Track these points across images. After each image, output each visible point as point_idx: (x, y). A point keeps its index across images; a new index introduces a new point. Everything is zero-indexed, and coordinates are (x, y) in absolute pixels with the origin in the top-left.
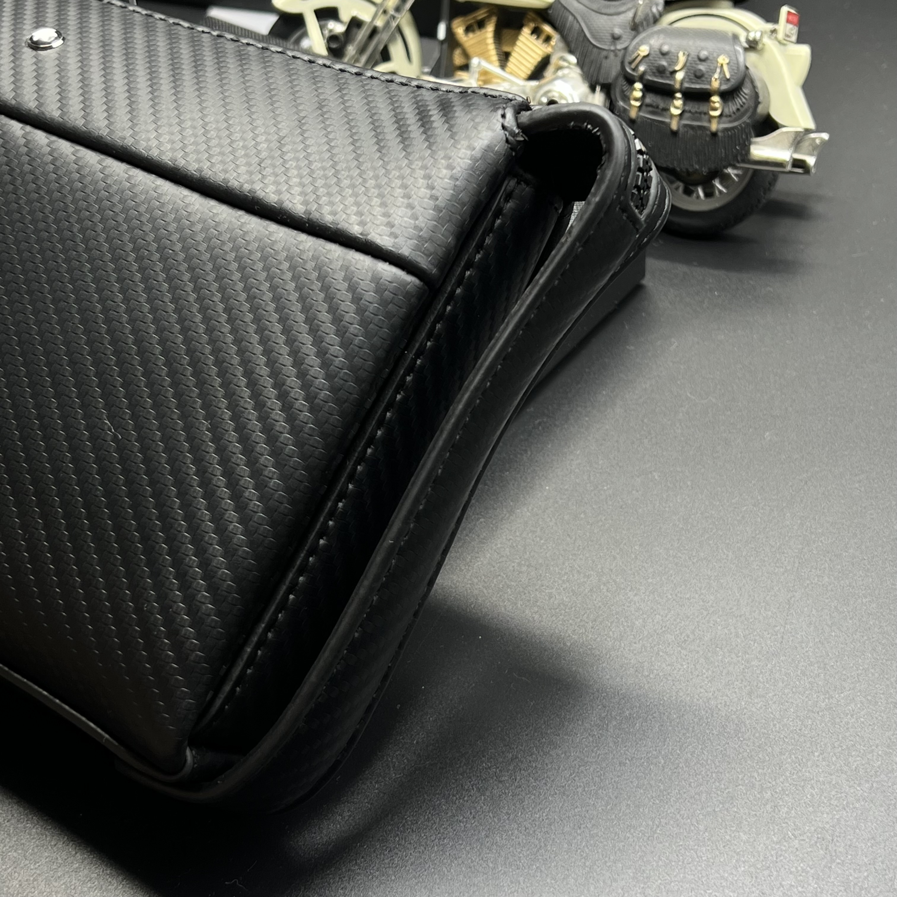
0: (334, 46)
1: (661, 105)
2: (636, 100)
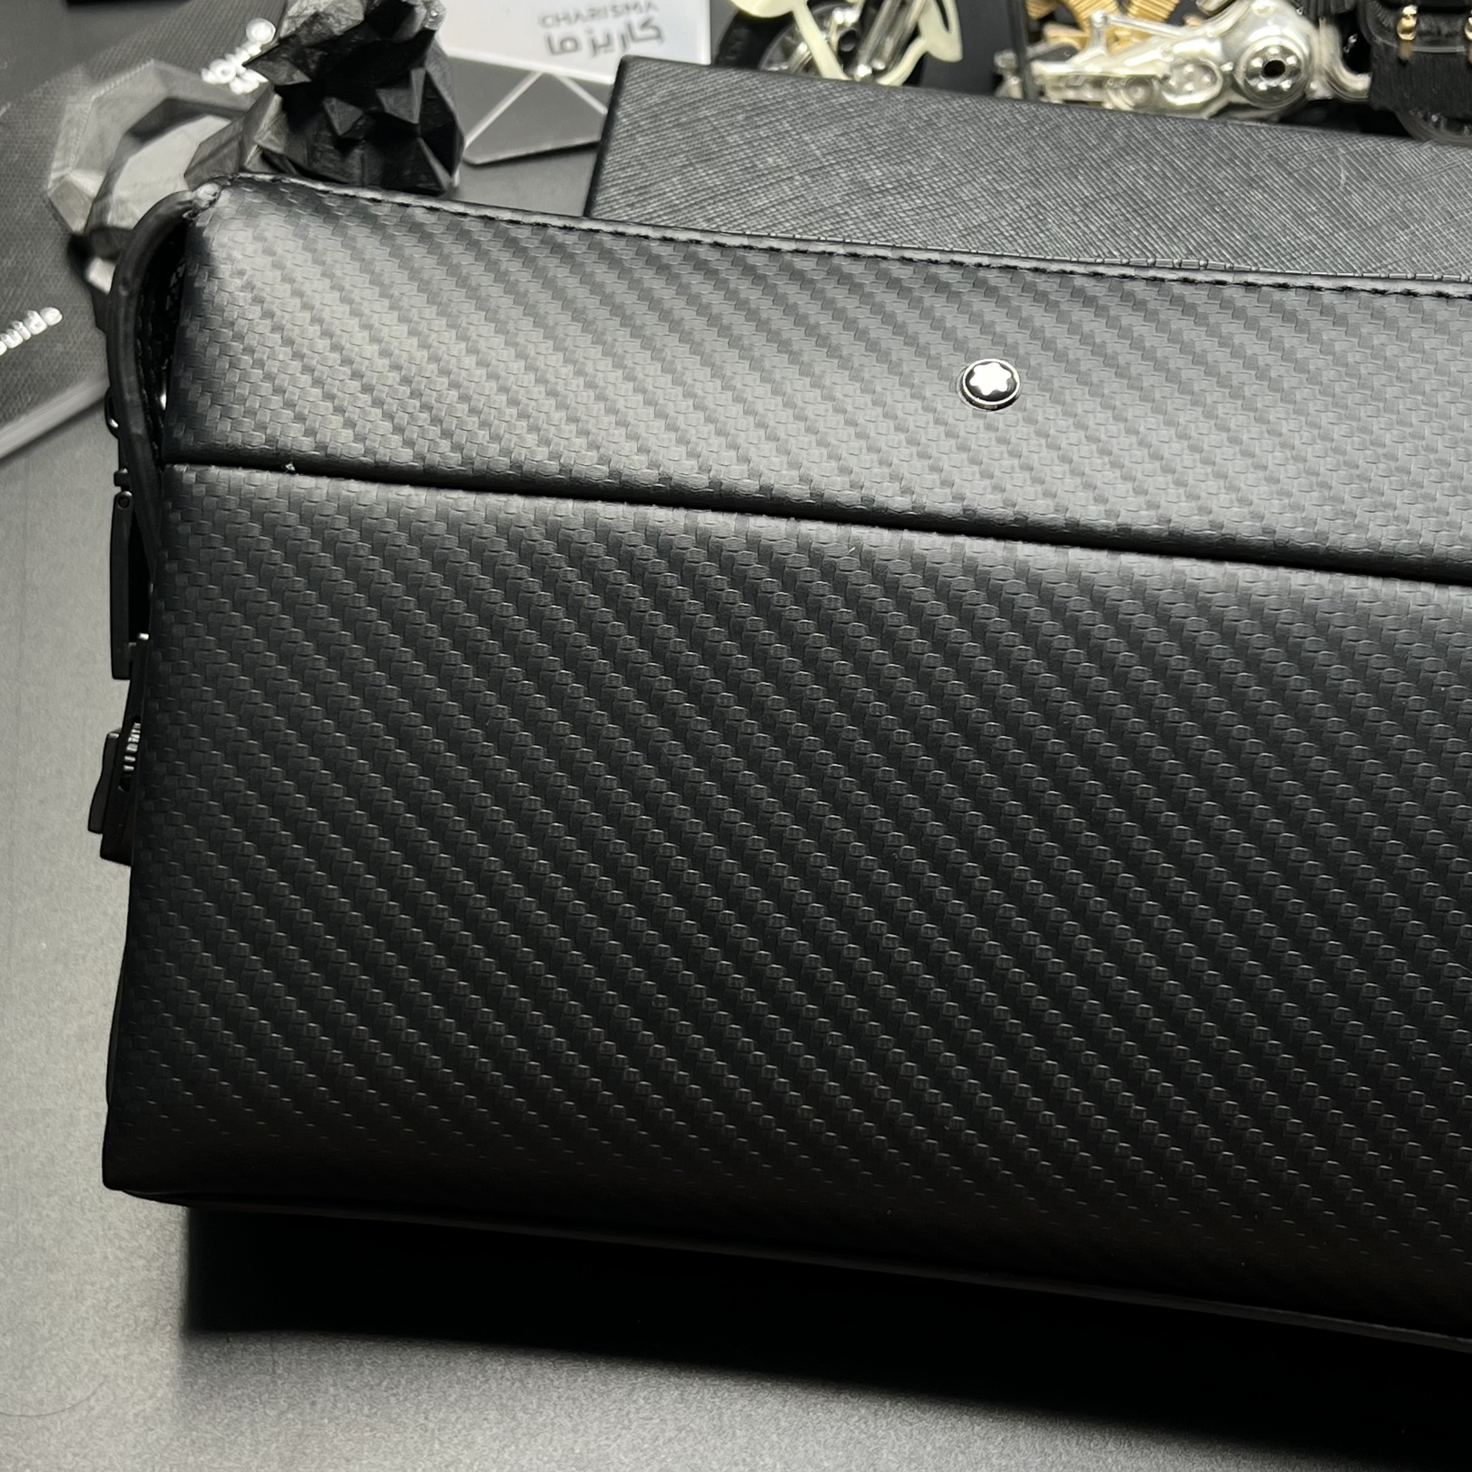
0: (848, 48)
1: (1445, 29)
2: (1407, 31)
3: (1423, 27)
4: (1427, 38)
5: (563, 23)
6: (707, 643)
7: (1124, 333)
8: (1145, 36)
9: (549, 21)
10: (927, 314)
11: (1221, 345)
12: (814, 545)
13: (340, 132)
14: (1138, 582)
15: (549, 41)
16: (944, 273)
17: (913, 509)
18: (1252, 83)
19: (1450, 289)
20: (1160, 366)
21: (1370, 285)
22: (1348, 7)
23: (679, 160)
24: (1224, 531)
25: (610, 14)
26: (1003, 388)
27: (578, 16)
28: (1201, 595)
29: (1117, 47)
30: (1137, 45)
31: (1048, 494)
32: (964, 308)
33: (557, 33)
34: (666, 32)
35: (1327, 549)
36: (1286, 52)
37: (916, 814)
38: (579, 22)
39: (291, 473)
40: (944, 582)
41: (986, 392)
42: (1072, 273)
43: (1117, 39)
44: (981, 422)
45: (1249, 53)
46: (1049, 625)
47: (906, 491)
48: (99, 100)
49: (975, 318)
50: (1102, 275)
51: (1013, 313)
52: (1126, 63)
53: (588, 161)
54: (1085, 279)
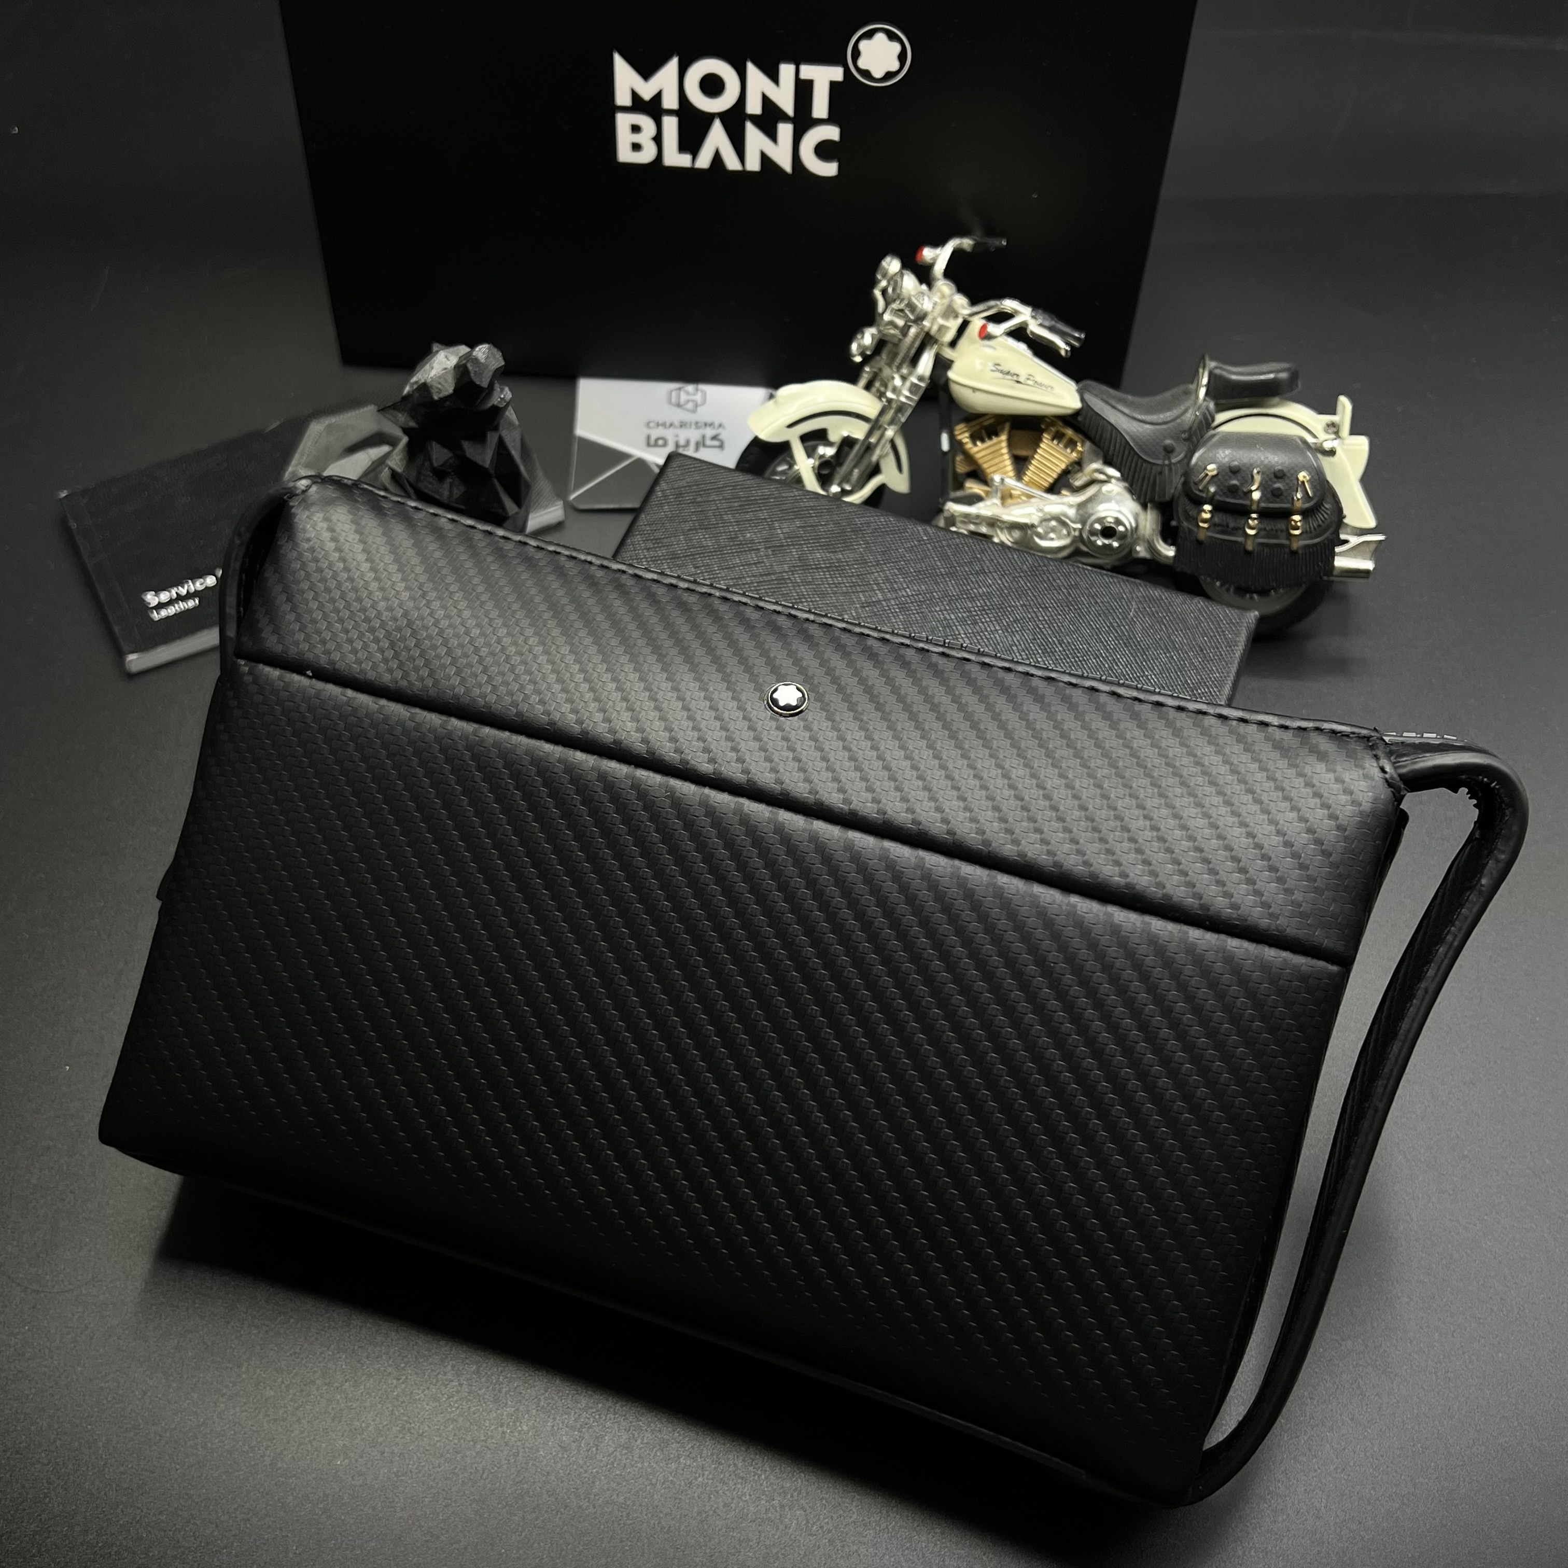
1: (1232, 524)
2: (1205, 521)
3: (1216, 520)
4: (1219, 528)
5: (660, 428)
6: (558, 841)
7: (890, 681)
8: (1030, 497)
9: (652, 425)
10: (759, 645)
11: (953, 701)
12: (643, 786)
13: (435, 465)
14: (857, 851)
15: (648, 437)
16: (782, 621)
17: (714, 773)
18: (1093, 538)
19: (1121, 691)
20: (907, 708)
21: (1067, 678)
22: (1167, 498)
23: (686, 527)
24: (920, 827)
25: (693, 426)
26: (794, 703)
27: (671, 425)
28: (897, 868)
29: (1010, 501)
30: (1024, 502)
31: (807, 780)
32: (787, 645)
33: (655, 433)
34: (726, 445)
35: (989, 852)
36: (1118, 522)
37: (678, 985)
38: (671, 429)
39: (310, 677)
40: (725, 827)
41: (782, 703)
42: (868, 635)
43: (1011, 496)
44: (774, 724)
45: (1093, 518)
46: (791, 870)
47: (712, 761)
48: (330, 425)
49: (792, 654)
50: (888, 640)
51: (819, 655)
52: (1013, 512)
53: (627, 519)
54: (876, 641)
